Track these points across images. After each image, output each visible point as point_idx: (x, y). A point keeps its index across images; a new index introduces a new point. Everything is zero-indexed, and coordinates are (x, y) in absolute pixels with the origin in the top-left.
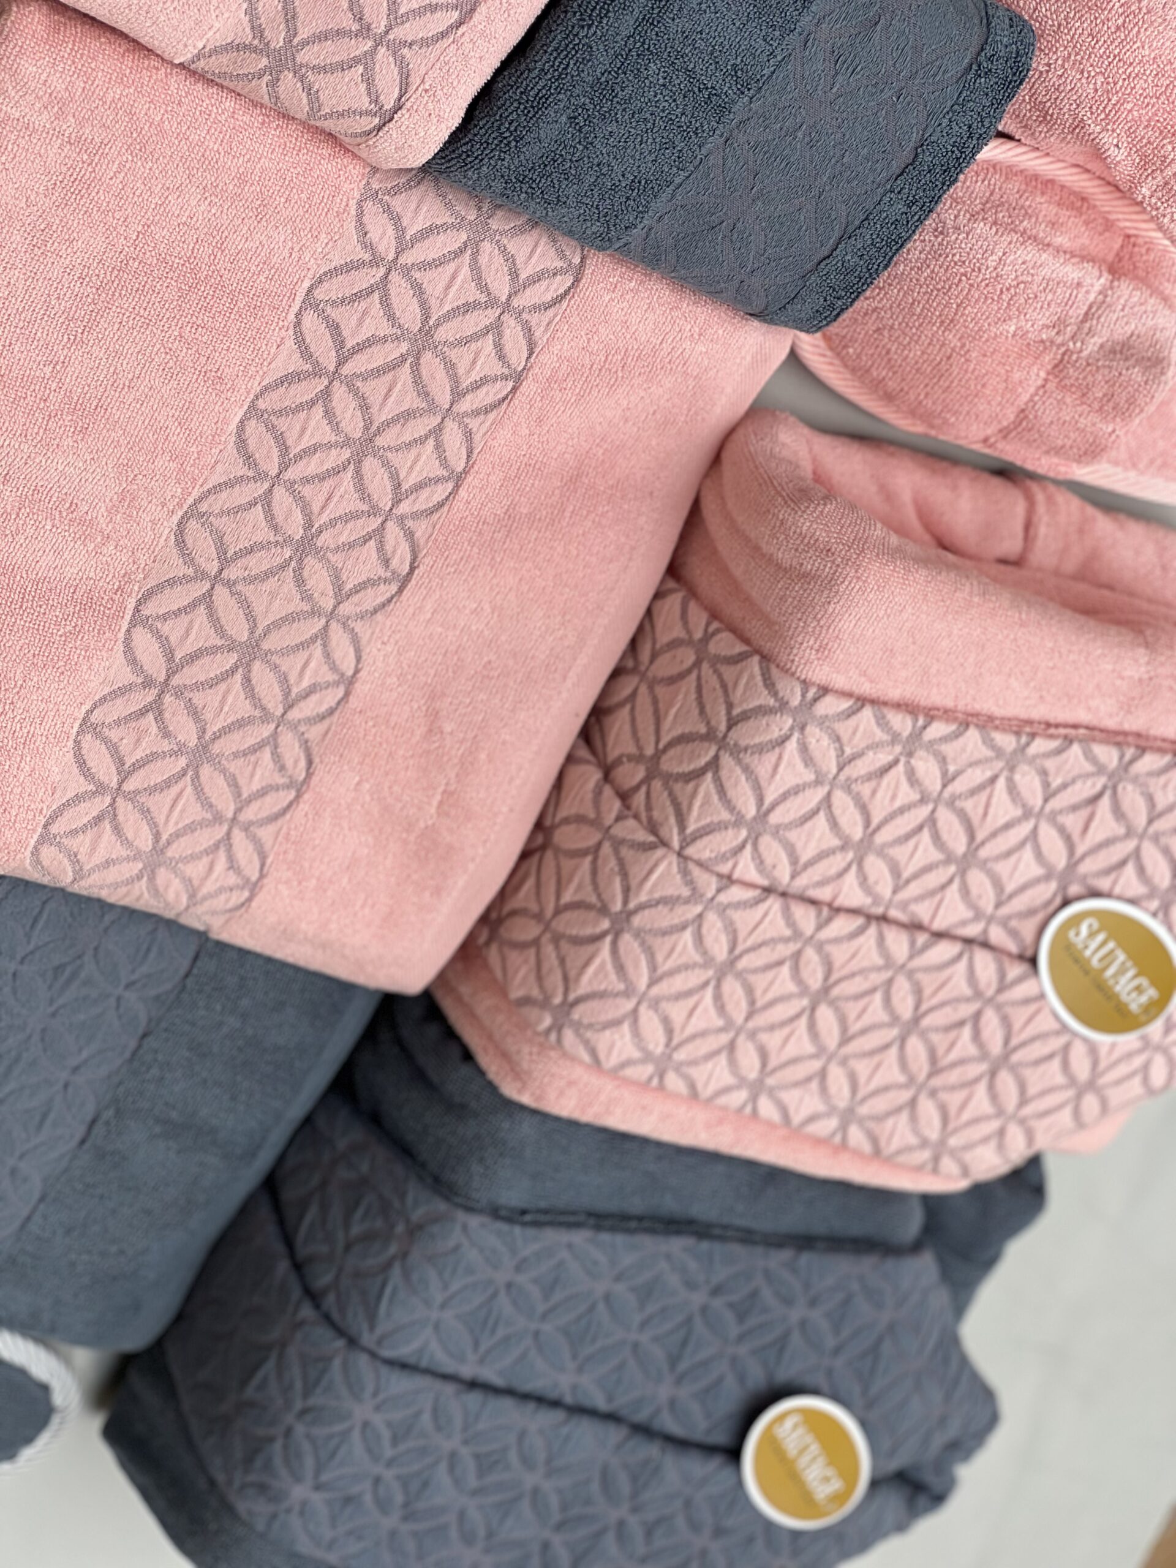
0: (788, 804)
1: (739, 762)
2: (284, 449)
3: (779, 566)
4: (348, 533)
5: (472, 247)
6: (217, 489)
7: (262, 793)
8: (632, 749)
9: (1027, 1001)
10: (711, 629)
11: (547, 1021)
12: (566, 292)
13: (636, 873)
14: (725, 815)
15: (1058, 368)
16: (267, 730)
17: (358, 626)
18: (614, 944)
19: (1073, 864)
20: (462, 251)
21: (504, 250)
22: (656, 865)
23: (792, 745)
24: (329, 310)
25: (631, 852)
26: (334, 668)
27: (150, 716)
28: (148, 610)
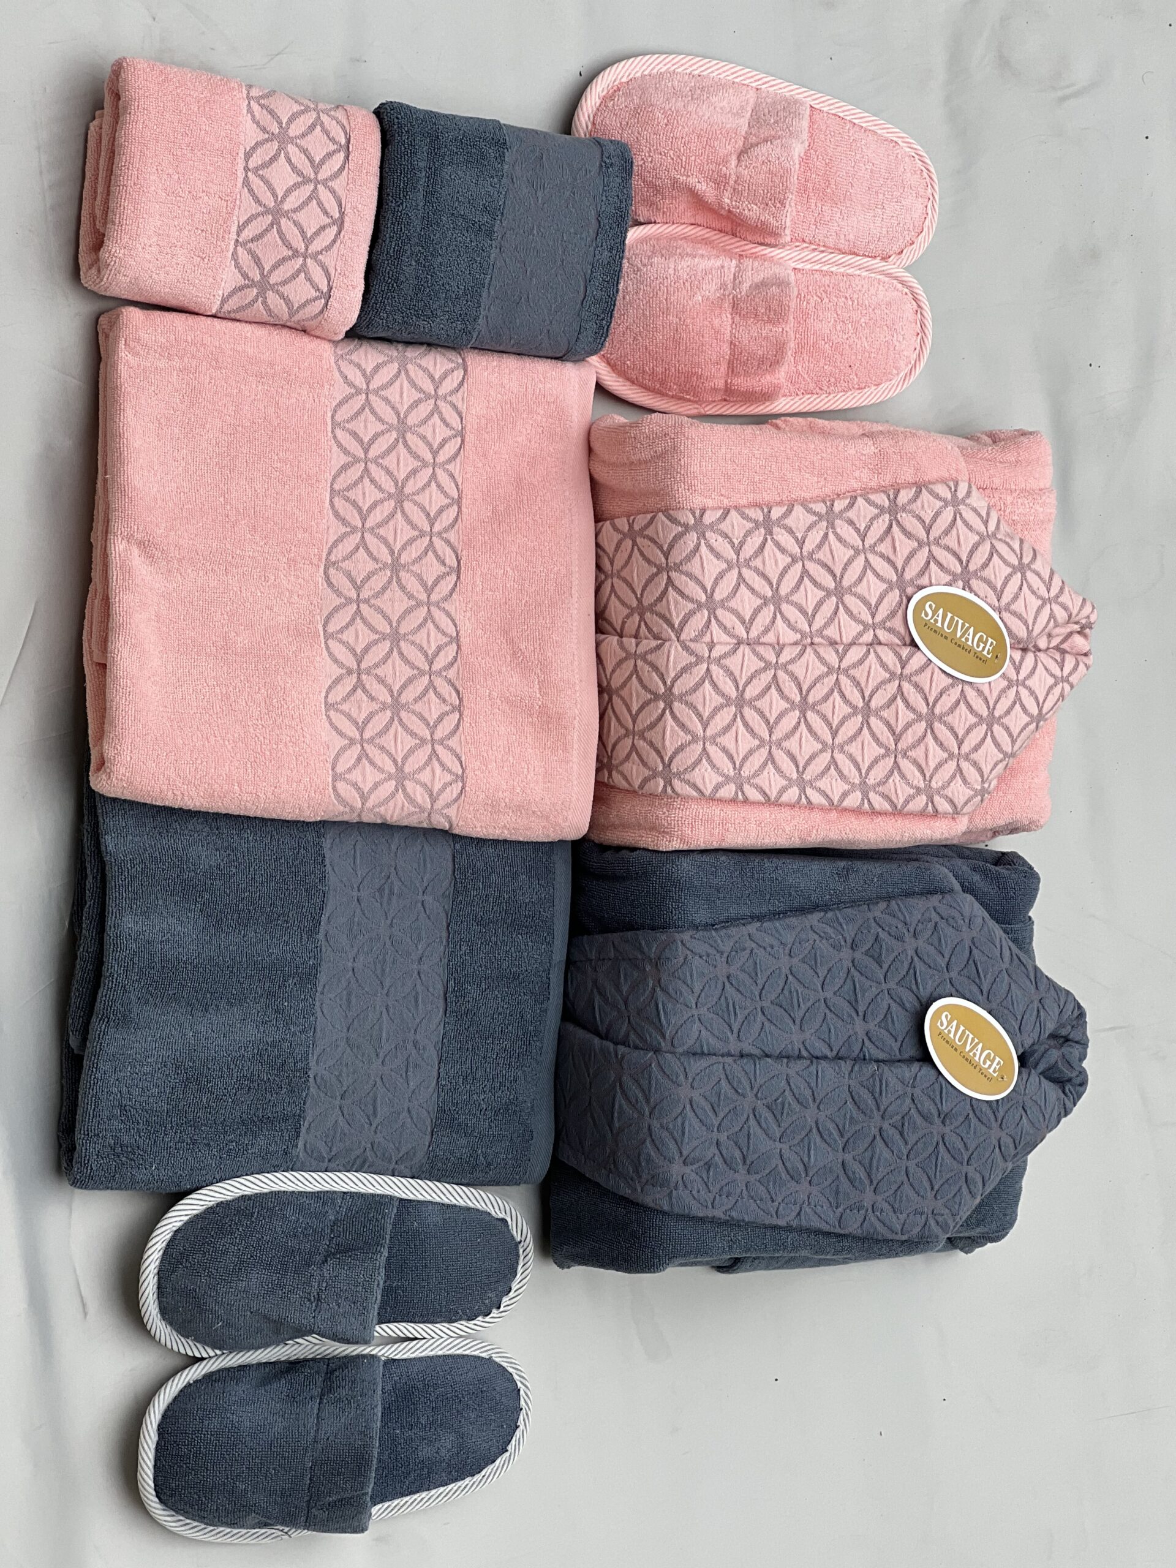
0: (721, 585)
1: (682, 572)
2: (359, 510)
3: (646, 462)
4: (414, 551)
5: (403, 368)
6: (335, 545)
7: (440, 719)
8: (626, 611)
9: (923, 669)
10: (631, 521)
11: (662, 783)
12: (463, 378)
13: (661, 663)
14: (690, 606)
15: (735, 307)
16: (425, 680)
17: (446, 605)
18: (672, 713)
19: (900, 575)
20: (399, 372)
21: (420, 366)
22: (669, 652)
23: (703, 549)
24: (347, 425)
25: (653, 655)
26: (444, 634)
27: (359, 691)
28: (331, 628)
